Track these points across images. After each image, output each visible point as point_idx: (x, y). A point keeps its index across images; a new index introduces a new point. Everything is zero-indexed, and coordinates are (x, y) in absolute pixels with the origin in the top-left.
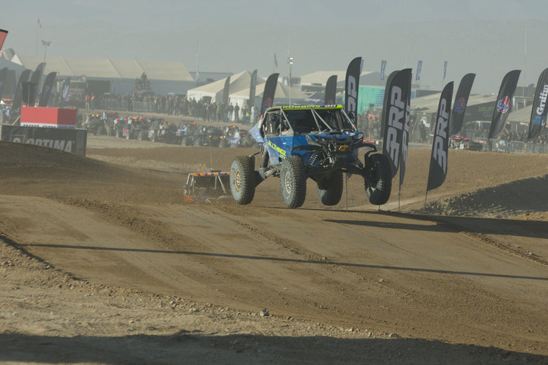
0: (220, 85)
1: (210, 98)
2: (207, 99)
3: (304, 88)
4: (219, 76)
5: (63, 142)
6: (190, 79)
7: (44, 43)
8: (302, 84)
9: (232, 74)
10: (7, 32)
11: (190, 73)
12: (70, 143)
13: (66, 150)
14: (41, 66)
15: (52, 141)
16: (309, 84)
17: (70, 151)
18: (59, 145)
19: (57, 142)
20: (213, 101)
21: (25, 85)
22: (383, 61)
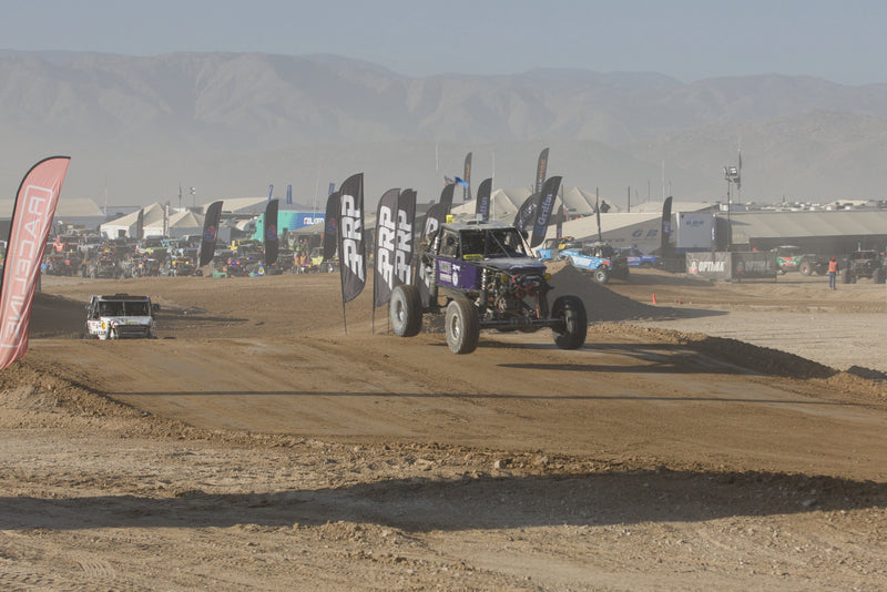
0: (133, 217)
1: (124, 232)
2: (122, 233)
4: (132, 209)
6: (100, 214)
11: (102, 208)
20: (128, 235)
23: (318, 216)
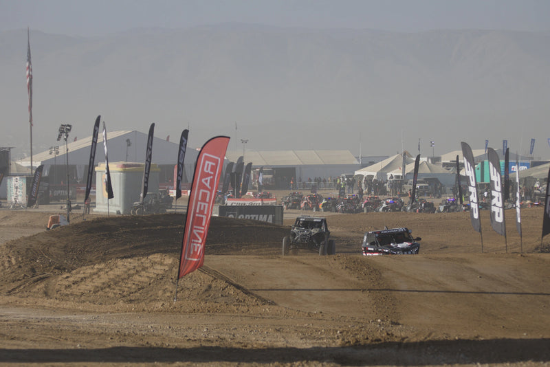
0: (378, 166)
1: (373, 176)
2: (370, 177)
3: (444, 164)
4: (378, 159)
5: (266, 216)
6: (356, 162)
7: (243, 141)
8: (443, 161)
9: (388, 157)
10: (229, 138)
11: (357, 158)
12: (271, 217)
13: (268, 221)
14: (241, 159)
15: (257, 216)
16: (449, 162)
17: (271, 222)
18: (263, 218)
19: (261, 216)
20: (375, 178)
21: (232, 175)
22: (504, 141)
23: (523, 164)
